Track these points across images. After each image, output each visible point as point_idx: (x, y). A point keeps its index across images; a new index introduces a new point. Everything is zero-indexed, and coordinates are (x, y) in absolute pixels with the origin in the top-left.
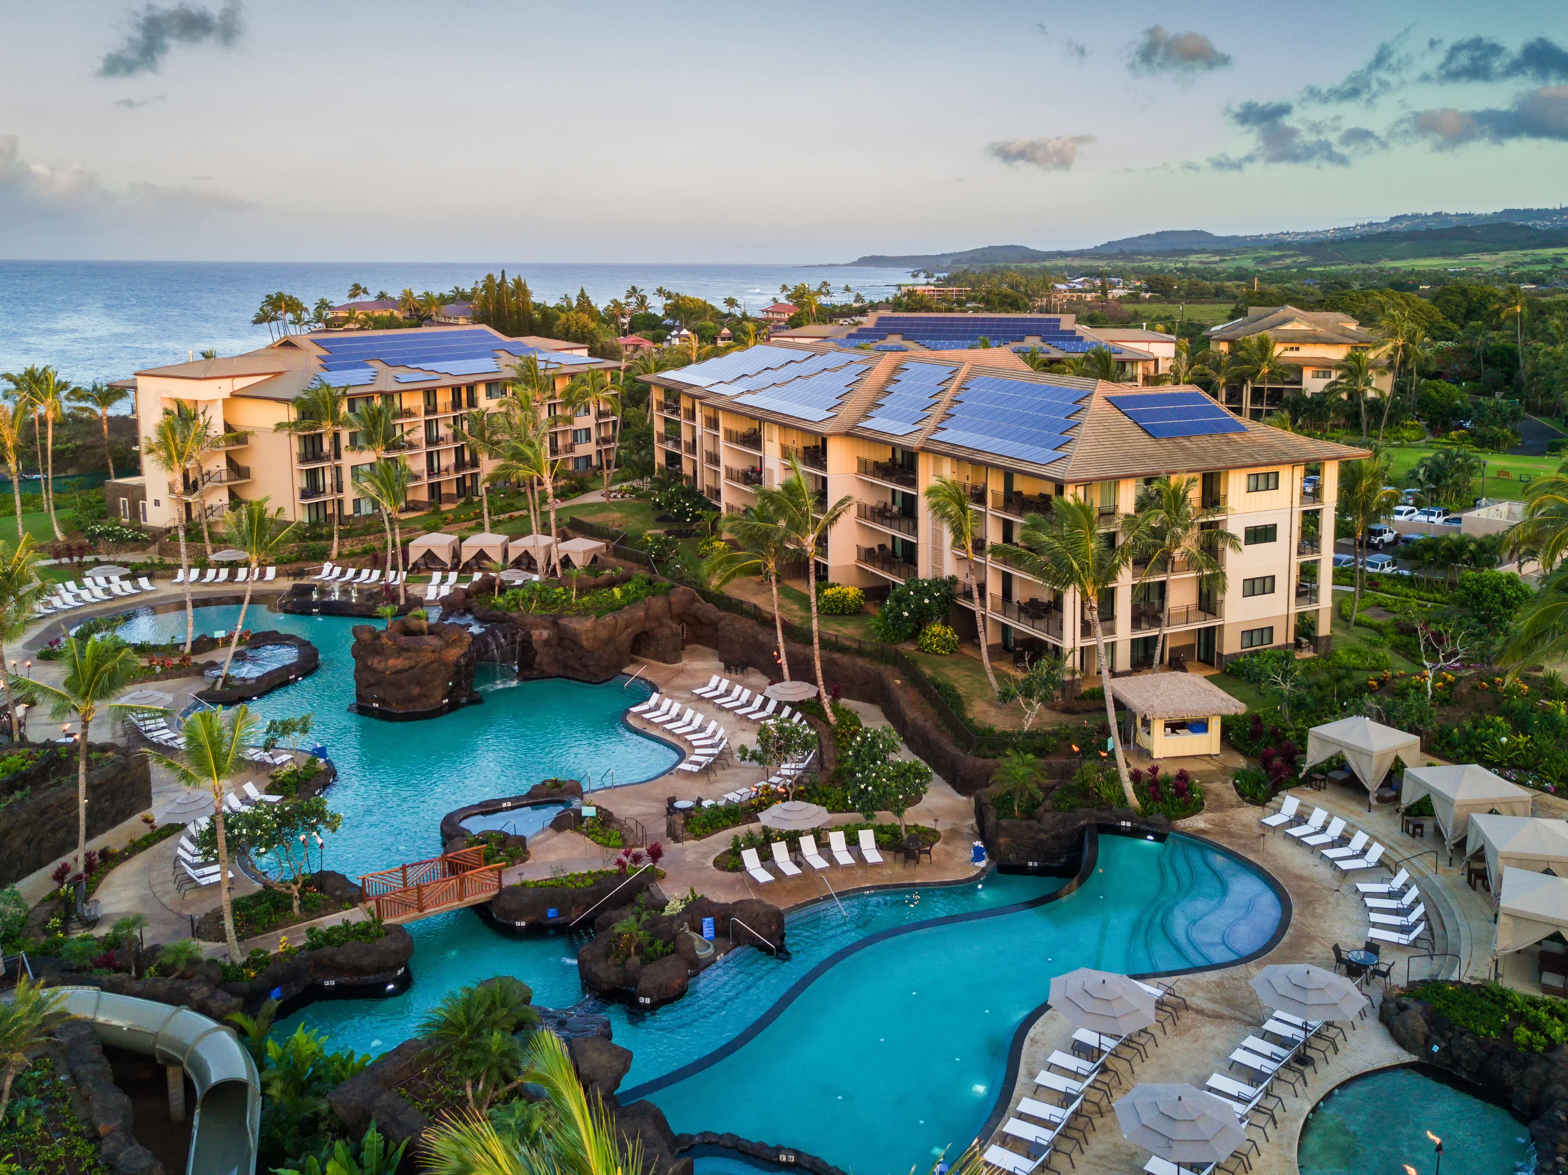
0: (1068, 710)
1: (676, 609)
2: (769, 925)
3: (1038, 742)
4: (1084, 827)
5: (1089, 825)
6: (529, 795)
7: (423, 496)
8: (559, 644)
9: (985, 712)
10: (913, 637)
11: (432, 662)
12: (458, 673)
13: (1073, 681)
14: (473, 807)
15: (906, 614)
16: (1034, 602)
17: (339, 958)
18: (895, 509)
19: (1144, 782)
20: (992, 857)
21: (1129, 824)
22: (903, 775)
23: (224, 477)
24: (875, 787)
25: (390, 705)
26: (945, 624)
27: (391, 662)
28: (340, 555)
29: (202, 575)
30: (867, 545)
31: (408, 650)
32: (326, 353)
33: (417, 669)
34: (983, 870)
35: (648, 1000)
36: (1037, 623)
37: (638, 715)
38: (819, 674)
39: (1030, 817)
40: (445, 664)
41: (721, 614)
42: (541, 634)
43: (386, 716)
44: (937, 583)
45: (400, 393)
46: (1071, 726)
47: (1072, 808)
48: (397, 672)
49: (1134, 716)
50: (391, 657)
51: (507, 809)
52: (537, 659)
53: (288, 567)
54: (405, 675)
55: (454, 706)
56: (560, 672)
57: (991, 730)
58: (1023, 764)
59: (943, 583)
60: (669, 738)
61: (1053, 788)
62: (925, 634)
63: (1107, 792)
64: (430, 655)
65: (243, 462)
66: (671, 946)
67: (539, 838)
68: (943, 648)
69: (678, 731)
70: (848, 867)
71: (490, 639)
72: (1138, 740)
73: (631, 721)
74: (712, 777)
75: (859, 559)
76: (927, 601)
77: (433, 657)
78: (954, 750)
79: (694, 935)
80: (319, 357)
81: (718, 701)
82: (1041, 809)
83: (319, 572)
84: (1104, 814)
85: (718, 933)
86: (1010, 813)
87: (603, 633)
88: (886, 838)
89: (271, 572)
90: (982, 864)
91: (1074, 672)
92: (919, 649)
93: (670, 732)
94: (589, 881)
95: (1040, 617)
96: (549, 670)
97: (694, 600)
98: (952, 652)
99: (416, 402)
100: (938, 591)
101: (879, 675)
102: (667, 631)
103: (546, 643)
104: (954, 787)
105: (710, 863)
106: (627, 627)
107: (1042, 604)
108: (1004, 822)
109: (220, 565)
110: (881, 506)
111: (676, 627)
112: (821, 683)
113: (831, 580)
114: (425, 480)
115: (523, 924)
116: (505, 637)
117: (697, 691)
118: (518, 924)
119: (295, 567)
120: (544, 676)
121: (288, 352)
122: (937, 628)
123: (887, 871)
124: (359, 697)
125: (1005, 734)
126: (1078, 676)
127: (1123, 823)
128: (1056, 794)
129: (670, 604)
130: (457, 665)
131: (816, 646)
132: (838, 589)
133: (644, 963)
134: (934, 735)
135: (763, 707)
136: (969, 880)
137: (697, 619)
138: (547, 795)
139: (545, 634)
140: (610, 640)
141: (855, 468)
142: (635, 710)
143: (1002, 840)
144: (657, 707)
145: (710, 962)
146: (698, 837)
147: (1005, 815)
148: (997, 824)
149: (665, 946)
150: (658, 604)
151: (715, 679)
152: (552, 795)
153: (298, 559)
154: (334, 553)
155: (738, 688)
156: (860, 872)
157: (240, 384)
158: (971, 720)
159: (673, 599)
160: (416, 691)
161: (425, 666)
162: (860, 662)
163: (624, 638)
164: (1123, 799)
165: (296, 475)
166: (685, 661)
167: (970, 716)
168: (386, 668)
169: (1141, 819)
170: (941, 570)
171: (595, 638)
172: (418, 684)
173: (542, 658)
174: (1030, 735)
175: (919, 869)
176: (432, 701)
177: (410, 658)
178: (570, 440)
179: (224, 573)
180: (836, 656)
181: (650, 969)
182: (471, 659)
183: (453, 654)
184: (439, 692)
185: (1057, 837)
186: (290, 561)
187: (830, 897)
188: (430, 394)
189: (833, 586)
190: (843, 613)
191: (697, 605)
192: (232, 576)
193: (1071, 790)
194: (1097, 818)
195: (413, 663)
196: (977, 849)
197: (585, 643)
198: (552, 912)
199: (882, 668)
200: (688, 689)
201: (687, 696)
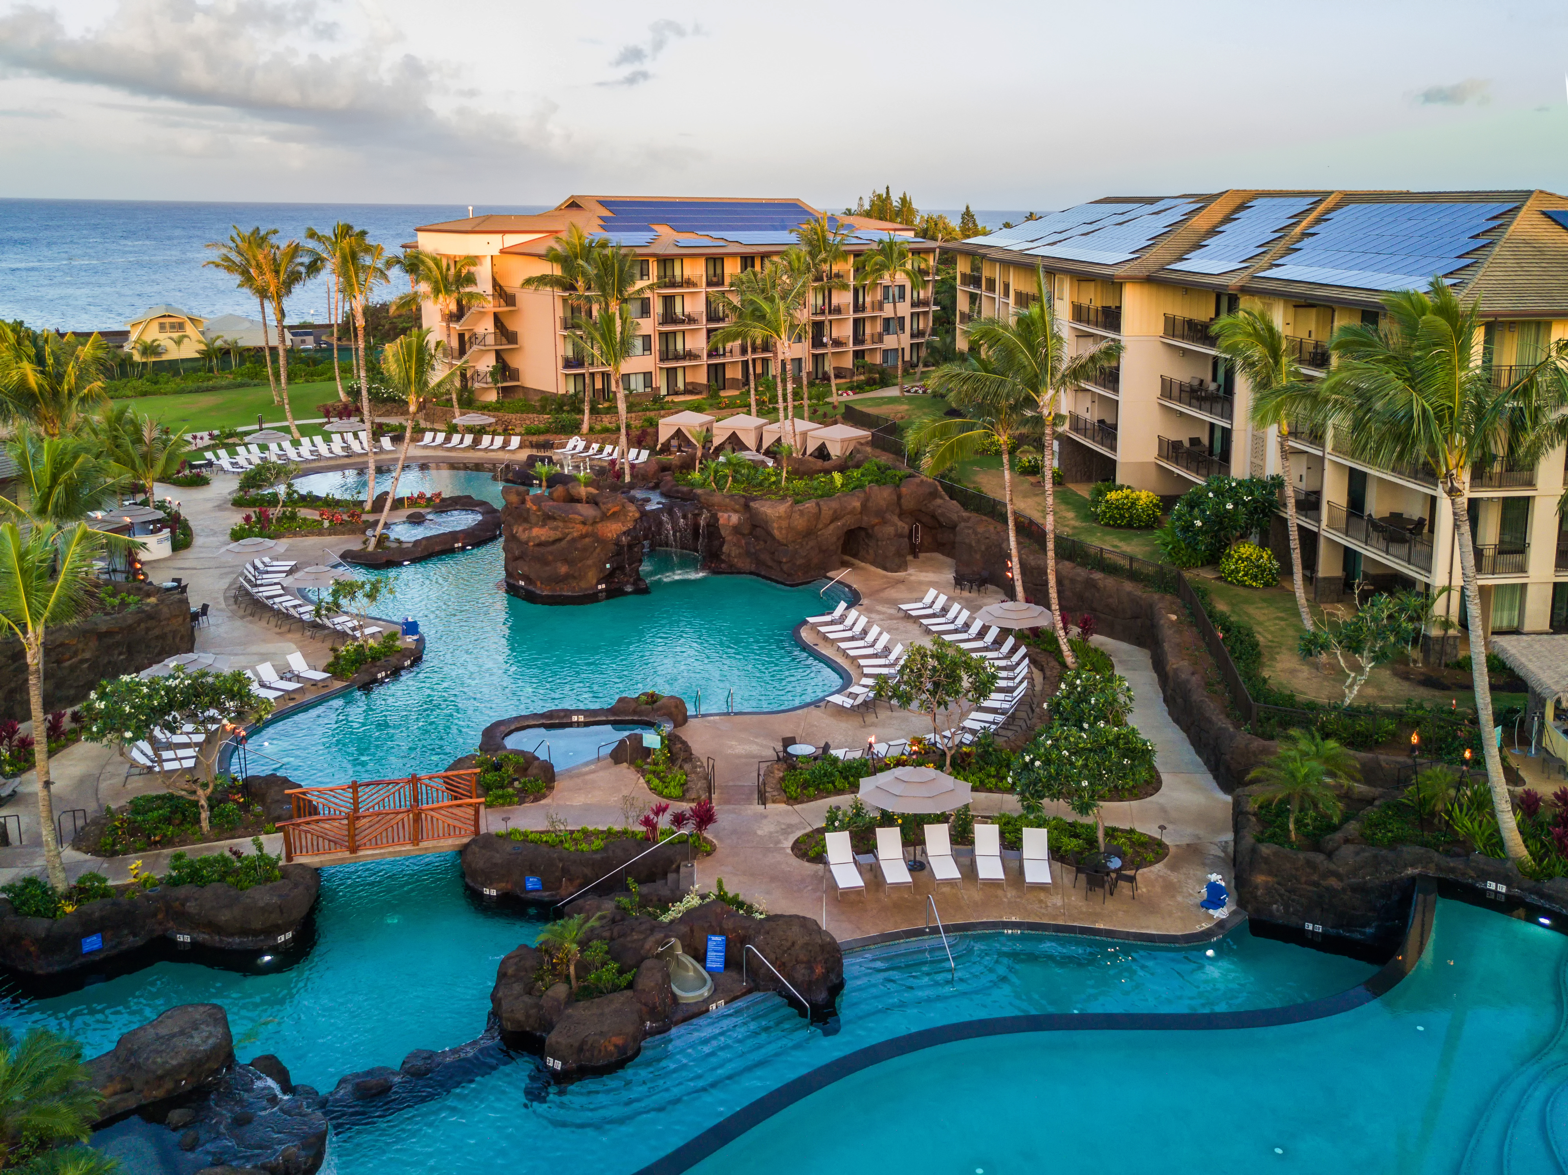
0: (1429, 682)
1: (908, 503)
2: (810, 965)
3: (1362, 724)
4: (1413, 879)
5: (1423, 877)
6: (612, 711)
7: (702, 378)
8: (751, 534)
9: (1293, 672)
10: (1213, 559)
11: (583, 537)
12: (619, 552)
13: (1444, 639)
14: (535, 716)
15: (1198, 523)
16: (1396, 518)
17: (191, 907)
18: (1212, 387)
19: (1547, 815)
20: (1241, 903)
21: (1502, 889)
22: (1103, 748)
23: (490, 340)
24: (1047, 762)
25: (535, 585)
26: (1262, 545)
27: (536, 531)
28: (591, 429)
29: (448, 439)
30: (1173, 436)
31: (554, 519)
32: (609, 214)
33: (563, 543)
34: (1221, 924)
35: (558, 1065)
36: (1394, 548)
37: (814, 626)
38: (1053, 594)
39: (1317, 847)
40: (601, 541)
41: (965, 514)
42: (730, 519)
43: (531, 597)
44: (1249, 485)
45: (682, 257)
46: (1427, 706)
47: (1395, 842)
48: (540, 544)
49: (1541, 702)
50: (536, 525)
51: (579, 724)
52: (725, 548)
53: (534, 439)
54: (550, 548)
55: (614, 593)
56: (753, 568)
57: (1291, 697)
58: (1318, 755)
59: (1263, 484)
60: (840, 660)
61: (1370, 802)
62: (1230, 556)
63: (1464, 824)
64: (581, 527)
65: (511, 326)
66: (629, 976)
67: (587, 769)
68: (1255, 578)
69: (852, 653)
70: (993, 884)
71: (665, 518)
72: (1546, 742)
73: (804, 634)
74: (870, 718)
75: (1160, 456)
76: (1230, 506)
77: (584, 529)
78: (1222, 722)
79: (688, 960)
80: (601, 218)
81: (925, 622)
82: (1338, 836)
83: (563, 446)
84: (1452, 863)
85: (730, 963)
86: (1280, 837)
87: (800, 523)
88: (1071, 844)
89: (515, 441)
90: (1221, 914)
91: (1446, 624)
92: (1220, 578)
93: (844, 653)
94: (598, 844)
95: (1402, 541)
96: (739, 563)
97: (934, 495)
98: (1267, 585)
99: (696, 270)
100: (1251, 493)
101: (1151, 606)
102: (890, 530)
103: (736, 530)
104: (1216, 778)
105: (788, 843)
106: (835, 518)
107: (1410, 521)
108: (1265, 849)
109: (470, 430)
110: (1196, 383)
111: (903, 526)
112: (1055, 606)
113: (1119, 481)
114: (704, 360)
115: (494, 893)
116: (685, 517)
117: (904, 607)
118: (486, 891)
119: (542, 438)
120: (733, 571)
121: (574, 212)
122: (1247, 549)
123: (1057, 900)
124: (509, 574)
125: (1312, 706)
126: (1452, 632)
127: (1491, 885)
128: (1372, 813)
129: (899, 497)
130: (617, 543)
131: (1051, 554)
132: (1126, 492)
133: (573, 998)
134: (1199, 695)
135: (981, 634)
136: (1189, 938)
137: (934, 517)
138: (635, 712)
139: (735, 518)
140: (809, 533)
141: (1161, 330)
142: (811, 620)
143: (1260, 879)
144: (842, 619)
145: (699, 1011)
146: (792, 800)
147: (1273, 836)
148: (1254, 850)
149: (621, 972)
150: (883, 495)
151: (932, 593)
152: (640, 713)
153: (547, 431)
154: (585, 427)
155: (956, 607)
156: (1011, 893)
157: (512, 240)
158: (1265, 681)
159: (904, 490)
160: (563, 569)
161: (574, 540)
162: (1128, 586)
163: (831, 533)
164: (1496, 841)
165: (560, 342)
166: (911, 571)
167: (1266, 674)
168: (529, 539)
169: (1529, 883)
170: (1262, 468)
171: (789, 528)
172: (566, 561)
173: (730, 549)
174: (1353, 712)
175: (1110, 905)
176: (583, 585)
177: (555, 529)
178: (879, 328)
179: (469, 439)
180: (1097, 576)
181: (581, 1011)
182: (636, 538)
183: (613, 529)
184: (592, 576)
185: (1360, 889)
186: (538, 432)
187: (935, 930)
188: (715, 261)
189: (1121, 488)
190: (1129, 526)
191: (939, 501)
192: (476, 442)
193: (1401, 810)
194: (1439, 868)
195: (558, 534)
196: (1213, 888)
197: (776, 533)
198: (532, 882)
199: (1156, 597)
200: (894, 603)
201: (893, 611)
